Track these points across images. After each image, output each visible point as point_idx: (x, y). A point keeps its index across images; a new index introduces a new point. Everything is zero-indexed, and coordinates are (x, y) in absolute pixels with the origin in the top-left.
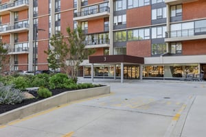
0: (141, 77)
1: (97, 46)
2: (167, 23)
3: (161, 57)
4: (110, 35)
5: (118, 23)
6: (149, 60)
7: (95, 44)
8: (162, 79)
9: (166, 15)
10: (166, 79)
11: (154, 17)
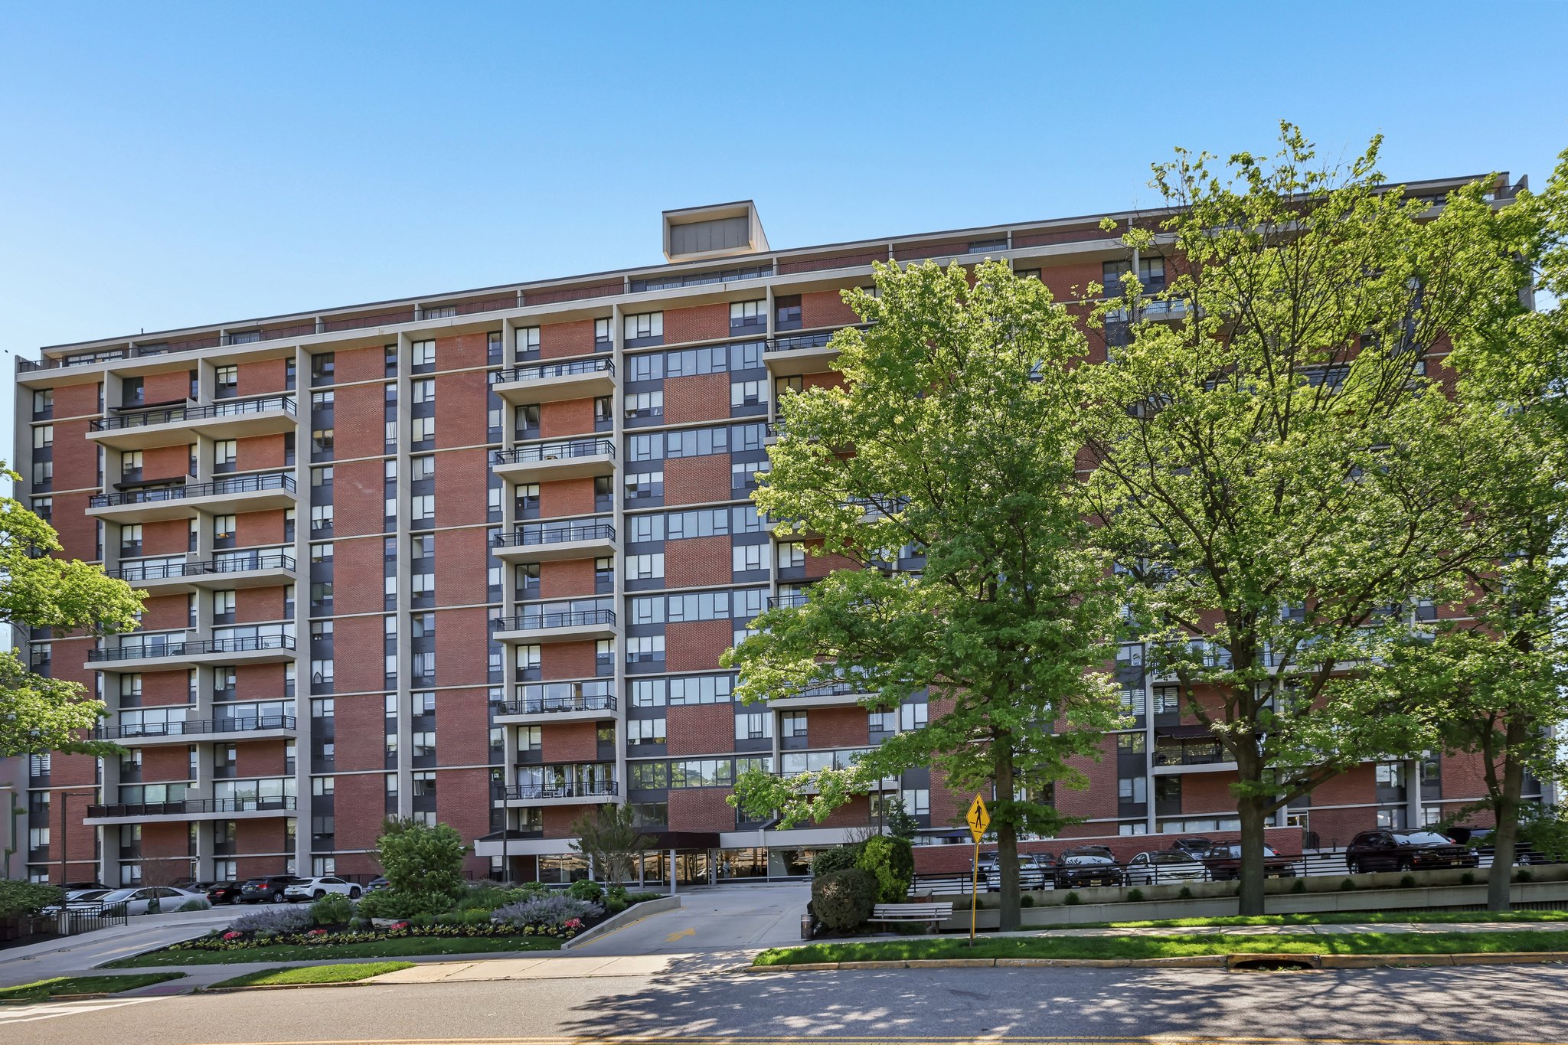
0: (714, 879)
1: (575, 800)
2: (774, 750)
3: (761, 831)
4: (619, 774)
5: (642, 740)
6: (730, 839)
7: (570, 794)
8: (765, 881)
9: (770, 732)
10: (772, 880)
11: (742, 734)
